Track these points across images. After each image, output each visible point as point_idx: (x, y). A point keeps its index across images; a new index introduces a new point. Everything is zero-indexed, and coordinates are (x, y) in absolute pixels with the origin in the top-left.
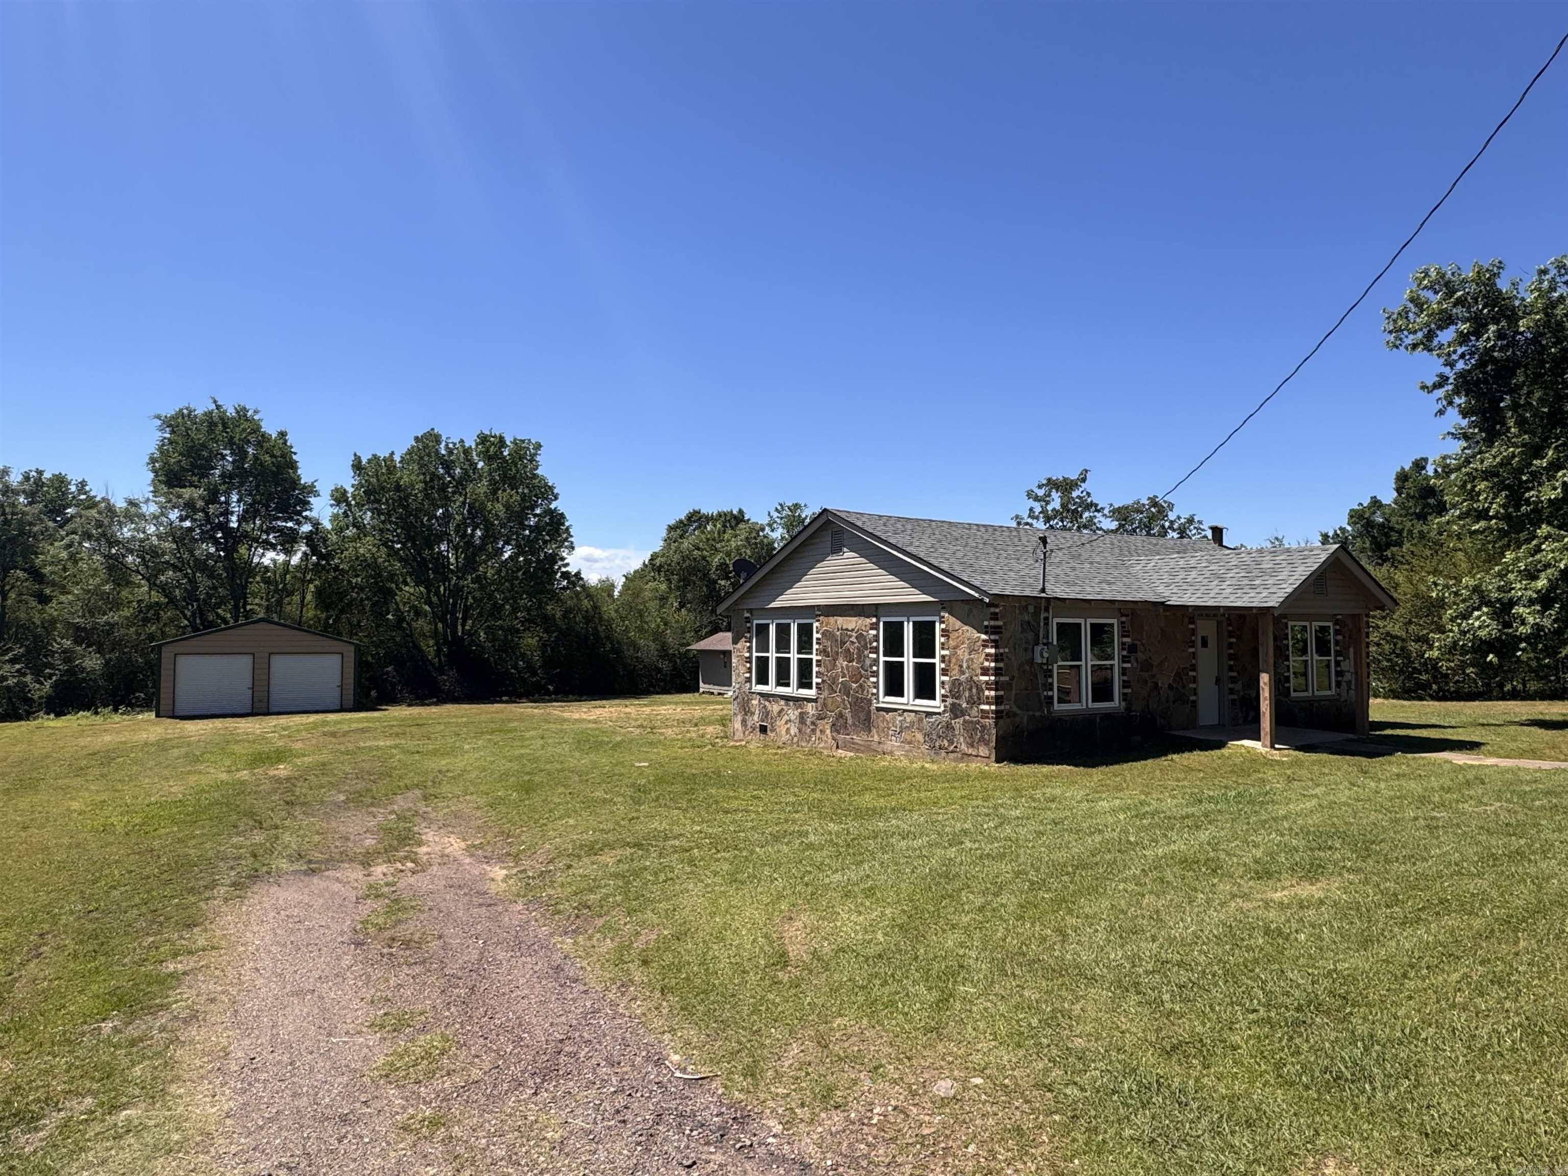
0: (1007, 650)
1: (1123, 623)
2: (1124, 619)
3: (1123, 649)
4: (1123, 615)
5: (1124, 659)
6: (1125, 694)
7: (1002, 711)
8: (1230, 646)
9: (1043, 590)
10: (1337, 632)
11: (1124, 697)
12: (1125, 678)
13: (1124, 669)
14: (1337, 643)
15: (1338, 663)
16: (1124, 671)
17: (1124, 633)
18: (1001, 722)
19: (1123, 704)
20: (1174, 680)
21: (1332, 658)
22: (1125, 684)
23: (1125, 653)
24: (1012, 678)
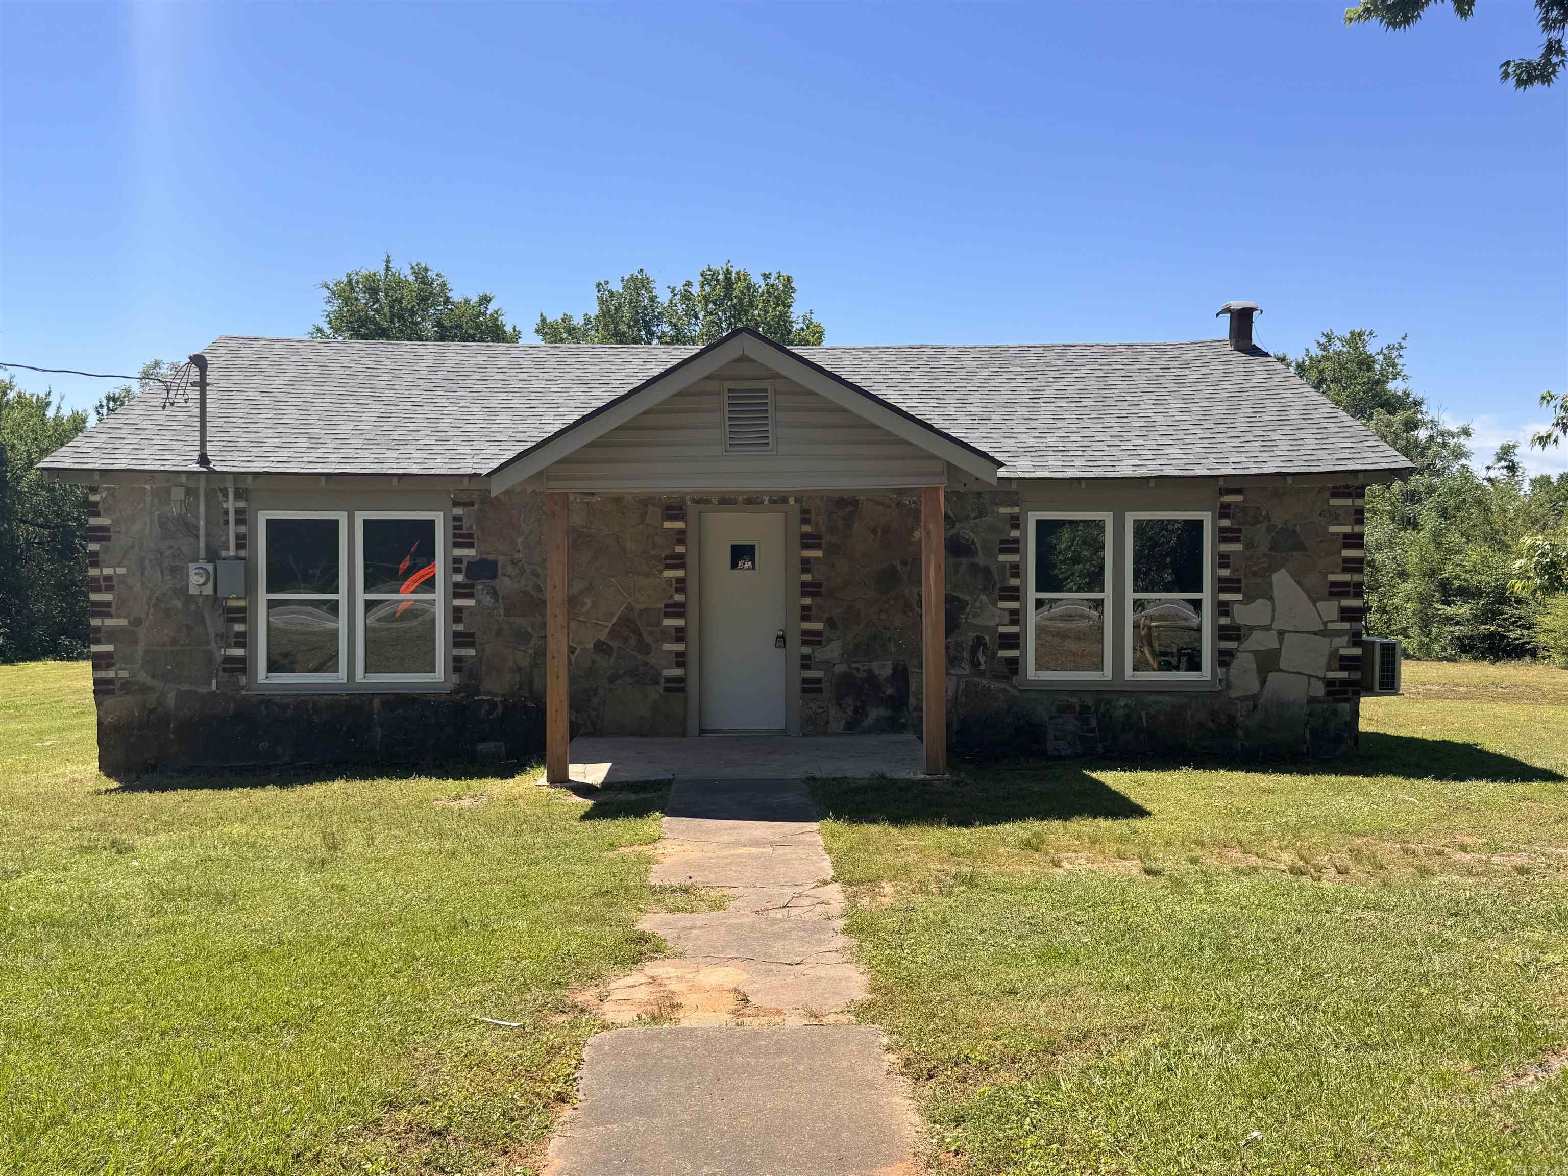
0: (121, 571)
1: (457, 519)
2: (458, 511)
3: (457, 571)
4: (456, 504)
5: (458, 591)
6: (457, 659)
7: (110, 682)
8: (806, 565)
9: (204, 460)
10: (1224, 535)
11: (457, 664)
12: (460, 628)
13: (458, 610)
14: (1223, 560)
15: (1223, 609)
16: (457, 615)
17: (460, 538)
18: (109, 701)
19: (455, 679)
20: (613, 632)
21: (1206, 595)
22: (459, 640)
23: (459, 578)
24: (137, 622)
